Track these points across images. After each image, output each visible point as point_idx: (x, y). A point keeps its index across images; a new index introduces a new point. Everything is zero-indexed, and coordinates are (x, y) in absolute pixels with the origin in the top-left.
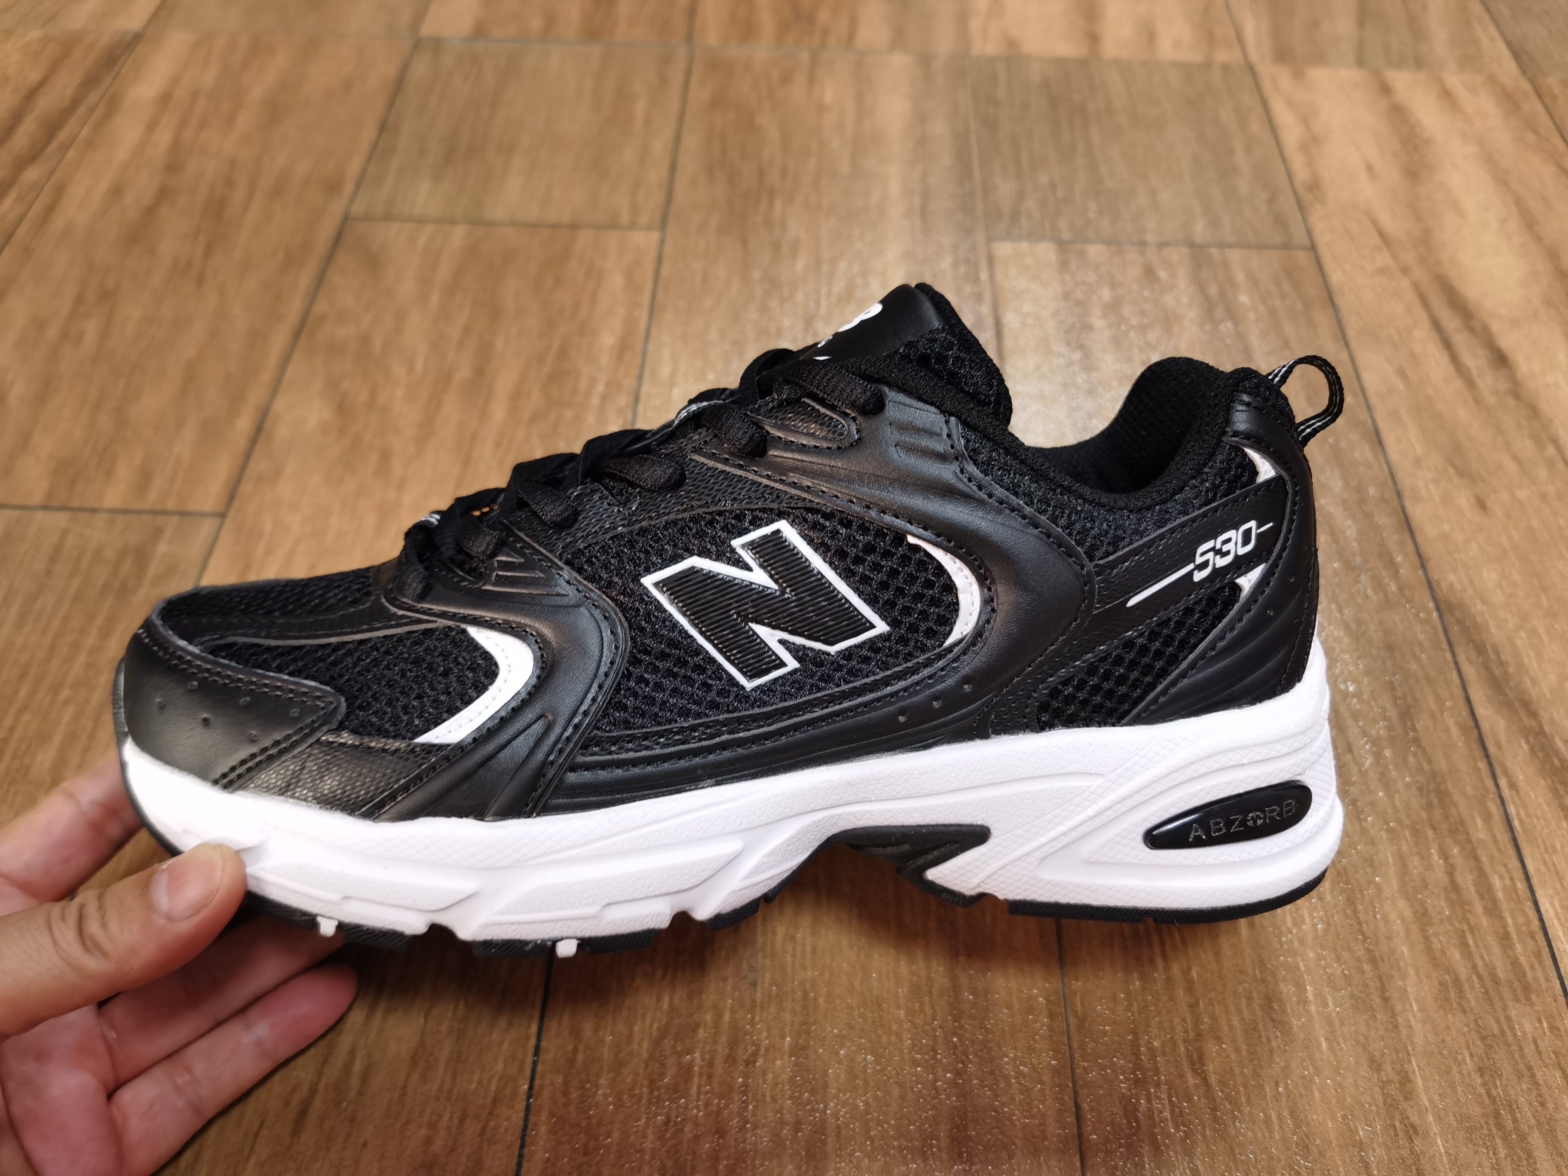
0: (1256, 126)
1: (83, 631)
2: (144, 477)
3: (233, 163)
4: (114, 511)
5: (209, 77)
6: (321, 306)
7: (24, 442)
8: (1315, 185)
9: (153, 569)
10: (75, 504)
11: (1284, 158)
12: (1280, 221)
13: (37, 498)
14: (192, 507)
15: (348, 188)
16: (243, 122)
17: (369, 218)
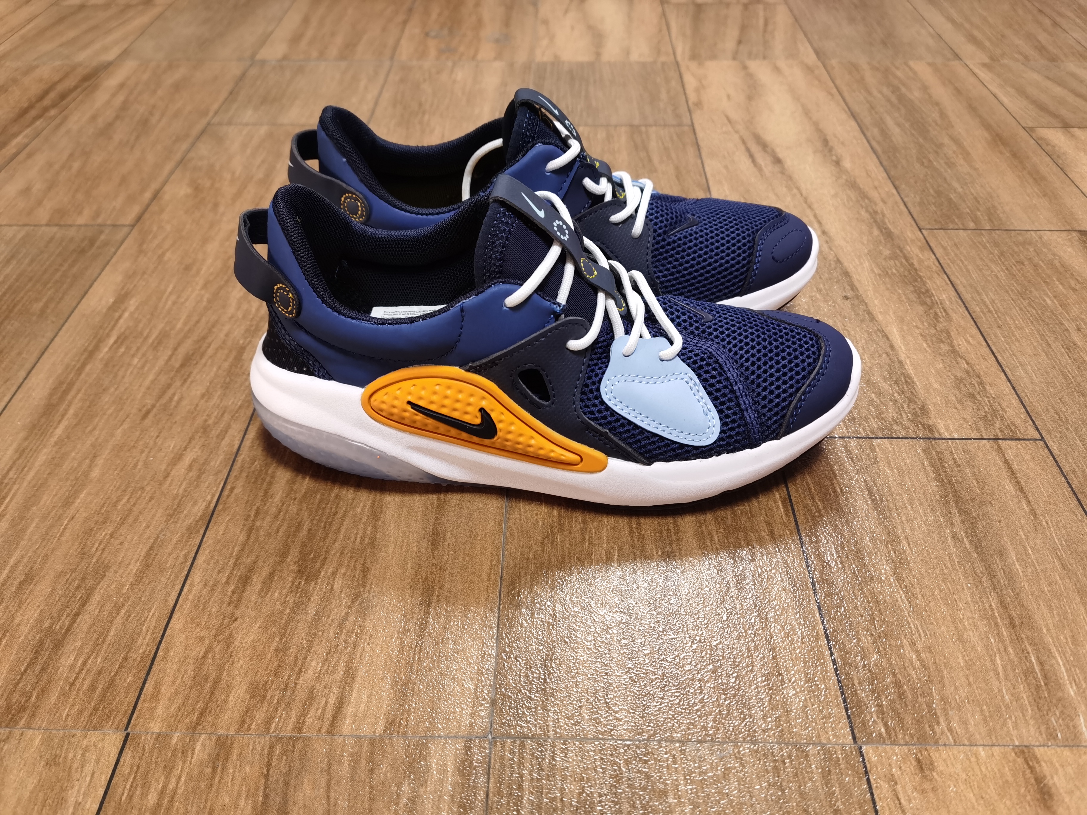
0: (674, 84)
1: (61, 265)
2: (97, 214)
3: (154, 107)
4: (80, 226)
5: (145, 77)
6: (192, 154)
7: (39, 203)
8: (699, 104)
9: (97, 244)
10: (62, 223)
11: (685, 94)
12: (678, 116)
13: (44, 222)
14: (119, 223)
15: (211, 114)
16: (160, 93)
17: (220, 124)
